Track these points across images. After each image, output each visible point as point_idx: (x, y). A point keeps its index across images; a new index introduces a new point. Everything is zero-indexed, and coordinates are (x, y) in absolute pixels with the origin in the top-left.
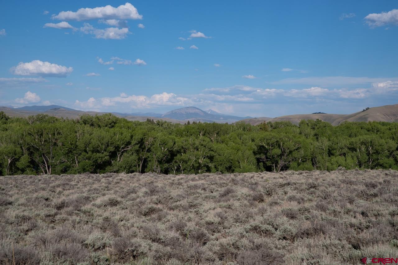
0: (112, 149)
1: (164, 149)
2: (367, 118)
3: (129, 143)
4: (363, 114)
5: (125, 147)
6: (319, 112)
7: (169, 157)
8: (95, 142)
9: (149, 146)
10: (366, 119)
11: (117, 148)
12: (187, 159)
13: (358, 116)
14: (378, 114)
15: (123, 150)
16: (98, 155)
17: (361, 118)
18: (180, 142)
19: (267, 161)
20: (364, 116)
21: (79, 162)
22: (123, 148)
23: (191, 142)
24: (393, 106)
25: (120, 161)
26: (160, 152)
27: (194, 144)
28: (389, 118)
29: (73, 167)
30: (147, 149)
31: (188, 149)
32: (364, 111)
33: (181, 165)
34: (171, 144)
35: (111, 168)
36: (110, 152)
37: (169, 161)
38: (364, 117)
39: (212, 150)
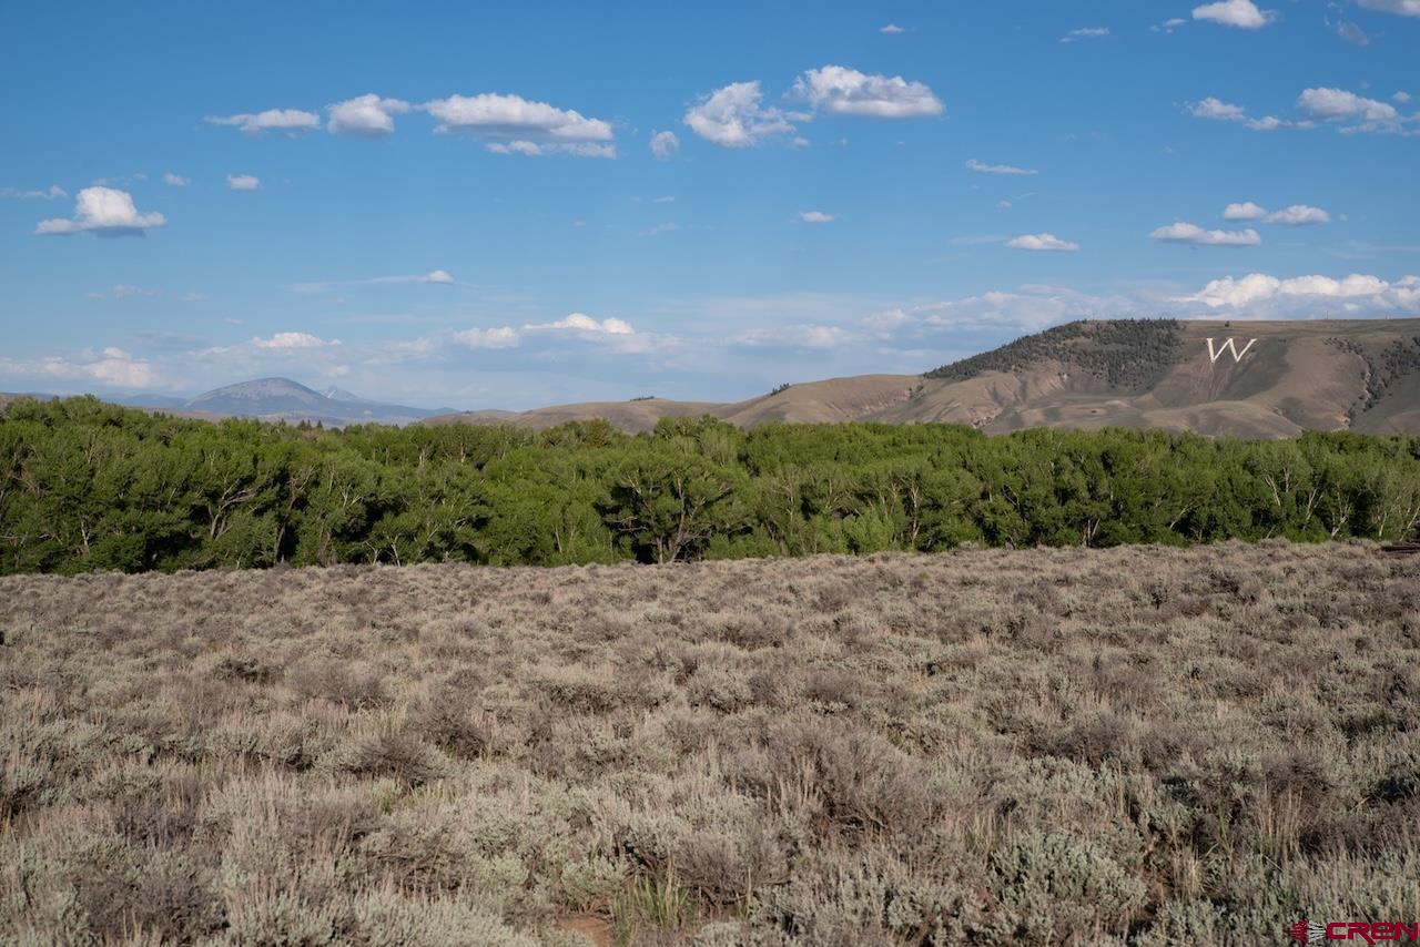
0: (195, 497)
1: (350, 499)
2: (784, 413)
3: (247, 481)
4: (772, 402)
5: (235, 492)
6: (650, 395)
7: (362, 523)
8: (146, 481)
9: (301, 490)
10: (780, 415)
11: (214, 496)
12: (412, 527)
13: (760, 407)
14: (813, 402)
15: (227, 503)
16: (161, 515)
17: (765, 414)
18: (393, 480)
19: (640, 531)
20: (776, 407)
21: (93, 539)
22: (227, 497)
23: (419, 479)
24: (852, 380)
25: (215, 535)
26: (344, 508)
27: (433, 484)
28: (840, 412)
29: (75, 552)
30: (294, 498)
31: (414, 497)
32: (775, 393)
33: (394, 547)
34: (369, 484)
35: (195, 555)
36: (193, 507)
37: (360, 534)
38: (774, 410)
39: (483, 503)
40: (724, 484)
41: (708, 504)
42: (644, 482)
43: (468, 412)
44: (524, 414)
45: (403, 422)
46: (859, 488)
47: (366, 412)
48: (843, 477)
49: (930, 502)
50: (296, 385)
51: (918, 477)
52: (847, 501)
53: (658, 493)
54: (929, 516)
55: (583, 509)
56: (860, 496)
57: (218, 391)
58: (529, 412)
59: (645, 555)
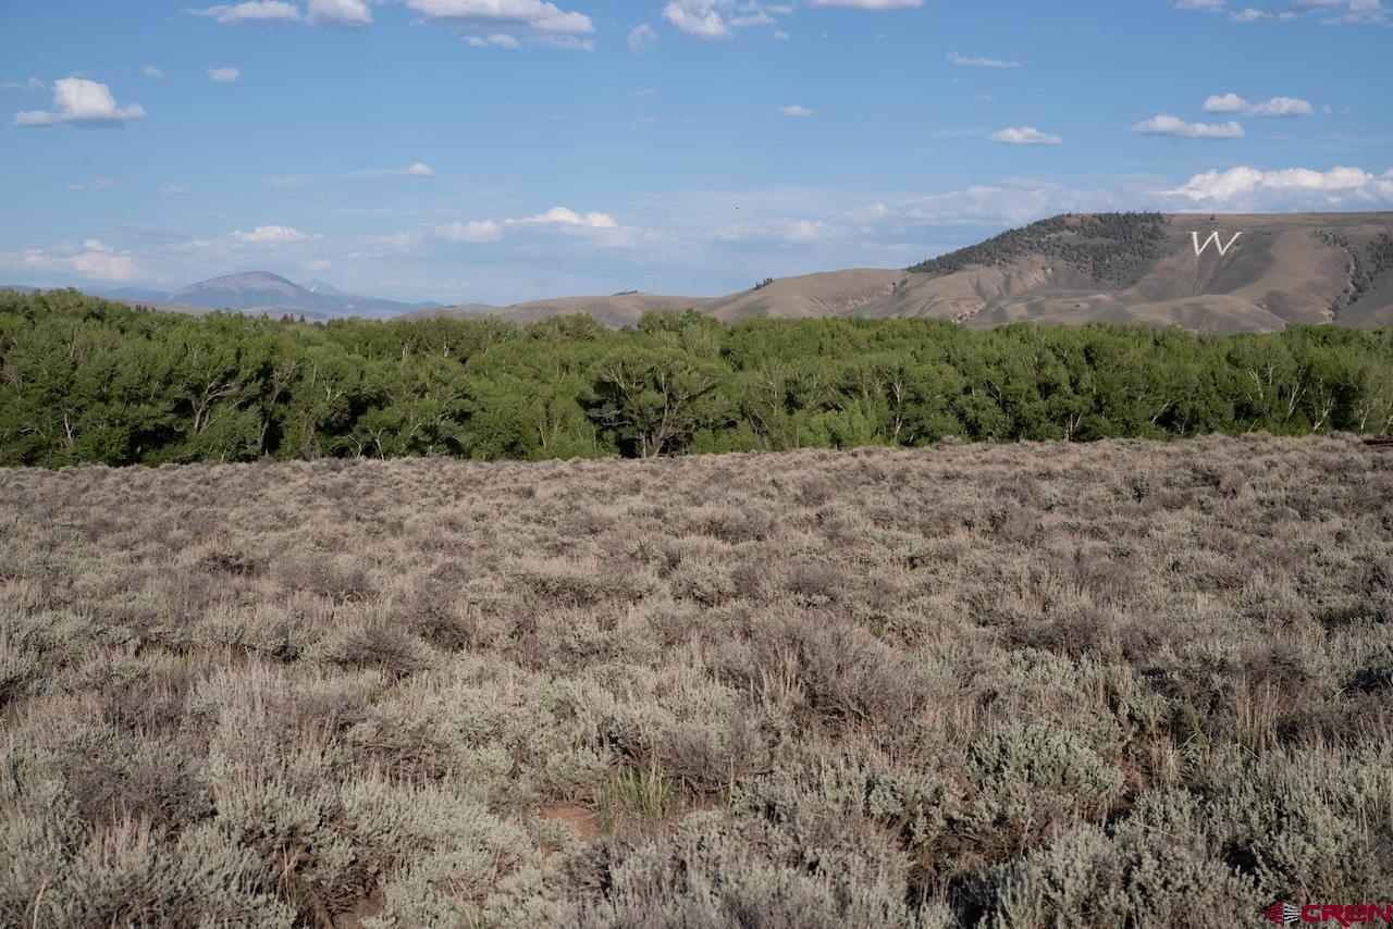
0: (178, 391)
1: (334, 393)
2: (769, 307)
3: (231, 375)
4: (755, 297)
5: (219, 386)
6: (634, 289)
7: (346, 417)
8: (129, 374)
9: (284, 384)
10: (764, 309)
11: (197, 390)
12: (395, 421)
13: (744, 302)
14: (797, 297)
15: (210, 397)
16: (145, 408)
17: (748, 308)
18: (377, 372)
19: (624, 425)
20: (759, 301)
21: (76, 433)
22: (210, 391)
23: (403, 373)
24: (837, 274)
25: (199, 428)
26: (327, 401)
27: (416, 378)
28: (824, 307)
29: (58, 446)
30: (277, 392)
31: (397, 392)
32: (758, 287)
33: (378, 441)
34: (352, 378)
35: (179, 448)
36: (177, 400)
37: (344, 429)
38: (758, 305)
39: (466, 396)
40: (707, 378)
41: (691, 399)
42: (627, 376)
43: (452, 307)
44: (507, 308)
45: (386, 316)
46: (843, 382)
47: (350, 306)
48: (827, 371)
49: (912, 396)
50: (277, 278)
51: (901, 371)
52: (832, 395)
53: (641, 387)
54: (912, 409)
55: (564, 404)
56: (844, 391)
57: (199, 285)
58: (513, 307)
59: (628, 449)
